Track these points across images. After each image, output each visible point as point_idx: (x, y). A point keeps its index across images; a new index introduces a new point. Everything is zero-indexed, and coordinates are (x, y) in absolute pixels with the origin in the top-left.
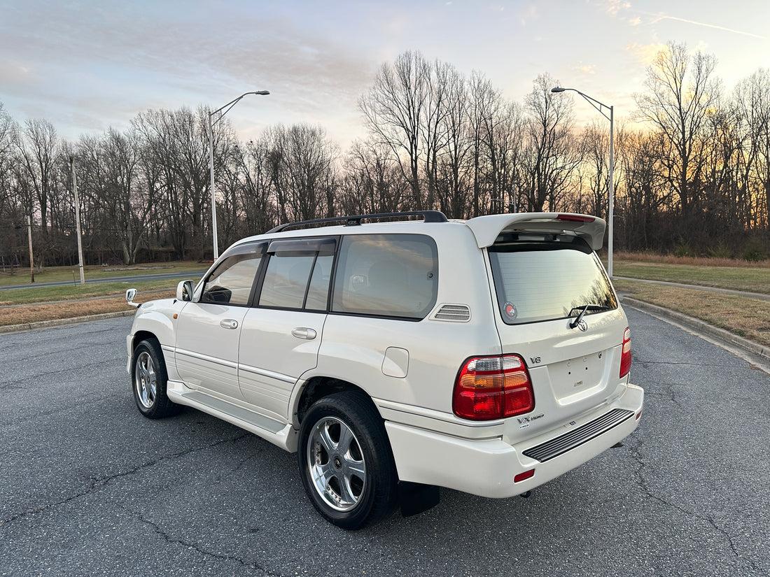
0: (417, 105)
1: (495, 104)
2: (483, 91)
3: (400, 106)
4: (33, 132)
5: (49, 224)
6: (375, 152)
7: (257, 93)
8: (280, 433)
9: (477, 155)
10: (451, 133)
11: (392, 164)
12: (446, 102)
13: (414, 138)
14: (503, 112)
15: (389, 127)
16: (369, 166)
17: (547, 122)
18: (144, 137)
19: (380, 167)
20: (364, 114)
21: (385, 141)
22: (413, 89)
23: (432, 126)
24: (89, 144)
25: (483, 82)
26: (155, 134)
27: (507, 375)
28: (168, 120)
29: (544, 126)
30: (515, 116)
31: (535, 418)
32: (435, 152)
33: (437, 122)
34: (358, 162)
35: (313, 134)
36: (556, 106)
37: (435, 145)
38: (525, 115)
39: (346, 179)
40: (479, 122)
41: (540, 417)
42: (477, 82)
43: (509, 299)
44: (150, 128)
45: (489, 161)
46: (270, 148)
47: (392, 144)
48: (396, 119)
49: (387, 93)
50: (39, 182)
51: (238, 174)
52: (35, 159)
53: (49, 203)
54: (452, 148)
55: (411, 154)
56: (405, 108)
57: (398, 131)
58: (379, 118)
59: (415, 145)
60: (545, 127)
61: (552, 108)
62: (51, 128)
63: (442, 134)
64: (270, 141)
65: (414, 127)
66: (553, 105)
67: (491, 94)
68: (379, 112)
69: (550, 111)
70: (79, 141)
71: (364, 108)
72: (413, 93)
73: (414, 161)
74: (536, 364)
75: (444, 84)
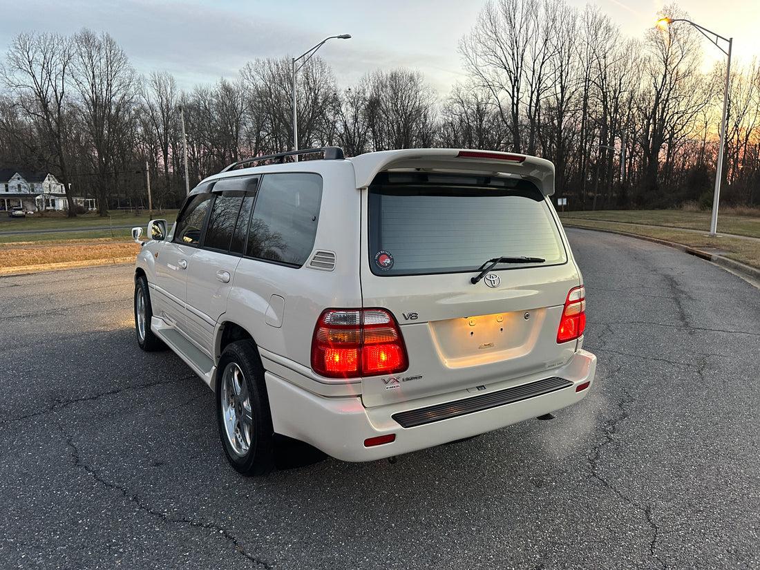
0: (521, 44)
1: (611, 41)
2: (597, 26)
3: (503, 47)
4: (156, 84)
5: (171, 170)
6: (476, 96)
7: (339, 37)
8: (207, 374)
9: (586, 98)
10: (558, 74)
11: (492, 109)
12: (554, 41)
13: (516, 80)
14: (620, 50)
15: (491, 68)
16: (469, 111)
17: (669, 60)
18: (252, 87)
19: (480, 113)
20: (464, 56)
21: (486, 84)
22: (518, 26)
23: (537, 67)
24: (202, 94)
25: (598, 17)
26: (261, 83)
27: (367, 330)
28: (274, 69)
29: (666, 64)
30: (633, 54)
31: (408, 379)
32: (539, 95)
33: (543, 63)
34: (457, 108)
35: (412, 79)
36: (682, 42)
37: (539, 87)
38: (645, 52)
39: (444, 126)
40: (590, 61)
41: (416, 378)
42: (590, 16)
43: (386, 247)
44: (257, 77)
45: (601, 105)
46: (368, 95)
47: (492, 87)
48: (498, 61)
49: (489, 33)
50: (161, 130)
51: (335, 122)
52: (158, 109)
53: (170, 150)
54: (559, 89)
55: (513, 98)
56: (508, 49)
57: (500, 72)
58: (479, 60)
59: (517, 88)
60: (666, 66)
61: (676, 44)
62: (172, 80)
63: (548, 75)
64: (368, 87)
65: (517, 68)
66: (678, 40)
67: (608, 29)
68: (479, 54)
69: (674, 47)
70: (193, 91)
71: (465, 50)
72: (518, 32)
73: (515, 105)
74: (410, 321)
75: (554, 20)
